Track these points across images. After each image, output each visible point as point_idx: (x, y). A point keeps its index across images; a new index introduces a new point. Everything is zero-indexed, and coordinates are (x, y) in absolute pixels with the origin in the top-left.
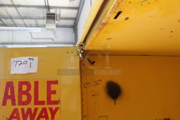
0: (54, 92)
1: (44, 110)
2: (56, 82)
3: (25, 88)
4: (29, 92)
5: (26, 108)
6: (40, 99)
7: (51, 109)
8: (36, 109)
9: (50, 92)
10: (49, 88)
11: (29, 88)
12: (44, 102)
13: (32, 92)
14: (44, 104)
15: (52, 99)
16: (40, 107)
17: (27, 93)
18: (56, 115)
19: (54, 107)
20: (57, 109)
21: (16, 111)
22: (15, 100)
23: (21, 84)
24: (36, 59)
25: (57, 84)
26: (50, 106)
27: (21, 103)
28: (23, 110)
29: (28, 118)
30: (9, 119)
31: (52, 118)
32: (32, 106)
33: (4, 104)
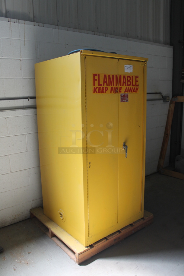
0: (137, 81)
1: (135, 88)
2: (138, 77)
5: (129, 87)
6: (133, 84)
8: (132, 88)
9: (136, 81)
10: (136, 79)
11: (130, 79)
12: (135, 85)
13: (131, 81)
15: (137, 84)
16: (134, 87)
17: (129, 81)
18: (138, 91)
19: (137, 87)
20: (138, 88)
21: (127, 88)
22: (126, 84)
23: (128, 77)
27: (128, 85)
28: (128, 88)
29: (130, 92)
30: (125, 92)
31: (137, 92)
32: (131, 87)
33: (123, 85)
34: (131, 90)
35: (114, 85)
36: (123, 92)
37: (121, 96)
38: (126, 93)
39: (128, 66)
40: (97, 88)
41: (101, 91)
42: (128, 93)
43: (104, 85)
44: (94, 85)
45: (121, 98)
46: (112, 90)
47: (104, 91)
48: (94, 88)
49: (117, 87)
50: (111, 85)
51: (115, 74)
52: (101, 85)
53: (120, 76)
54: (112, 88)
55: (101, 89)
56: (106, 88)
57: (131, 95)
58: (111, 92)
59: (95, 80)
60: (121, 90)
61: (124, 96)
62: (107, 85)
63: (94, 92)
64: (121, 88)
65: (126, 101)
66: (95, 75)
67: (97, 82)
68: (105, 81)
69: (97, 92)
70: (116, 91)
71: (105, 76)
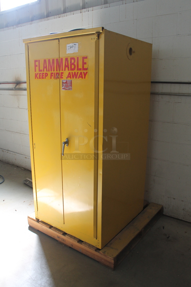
0: (86, 63)
1: (81, 73)
2: (86, 58)
3: (73, 61)
4: (75, 64)
5: (73, 72)
6: (79, 68)
7: (84, 73)
8: (78, 73)
9: (84, 63)
10: (83, 61)
11: (75, 61)
12: (81, 69)
13: (76, 64)
14: (81, 70)
15: (85, 68)
16: (79, 72)
17: (73, 64)
18: (86, 76)
19: (85, 71)
20: (87, 73)
21: (70, 73)
22: (69, 68)
23: (71, 59)
24: (77, 44)
25: (87, 58)
26: (84, 71)
27: (72, 69)
28: (72, 73)
29: (75, 78)
30: (67, 78)
31: (85, 78)
32: (76, 71)
33: (65, 70)
34: (75, 75)
35: (54, 71)
36: (65, 79)
37: (63, 83)
38: (69, 79)
39: (71, 45)
40: (38, 74)
41: (41, 77)
42: (72, 79)
43: (44, 71)
44: (35, 71)
45: (63, 85)
46: (52, 76)
47: (44, 77)
48: (36, 74)
49: (58, 72)
50: (51, 71)
51: (56, 56)
52: (41, 71)
53: (62, 59)
54: (52, 73)
55: (41, 75)
56: (46, 73)
57: (76, 82)
58: (51, 78)
59: (36, 66)
60: (63, 75)
61: (66, 82)
62: (47, 71)
63: (35, 78)
64: (63, 73)
65: (69, 89)
66: (36, 61)
67: (37, 68)
68: (45, 66)
69: (38, 78)
70: (57, 77)
71: (45, 61)
